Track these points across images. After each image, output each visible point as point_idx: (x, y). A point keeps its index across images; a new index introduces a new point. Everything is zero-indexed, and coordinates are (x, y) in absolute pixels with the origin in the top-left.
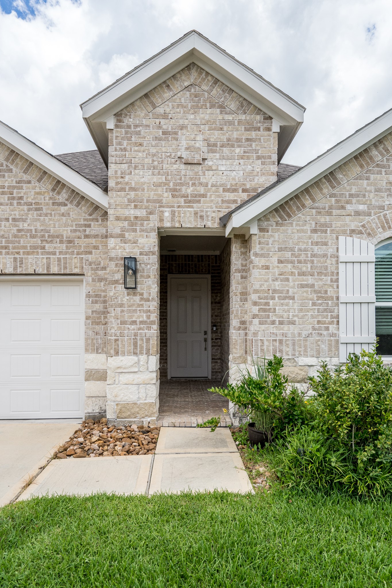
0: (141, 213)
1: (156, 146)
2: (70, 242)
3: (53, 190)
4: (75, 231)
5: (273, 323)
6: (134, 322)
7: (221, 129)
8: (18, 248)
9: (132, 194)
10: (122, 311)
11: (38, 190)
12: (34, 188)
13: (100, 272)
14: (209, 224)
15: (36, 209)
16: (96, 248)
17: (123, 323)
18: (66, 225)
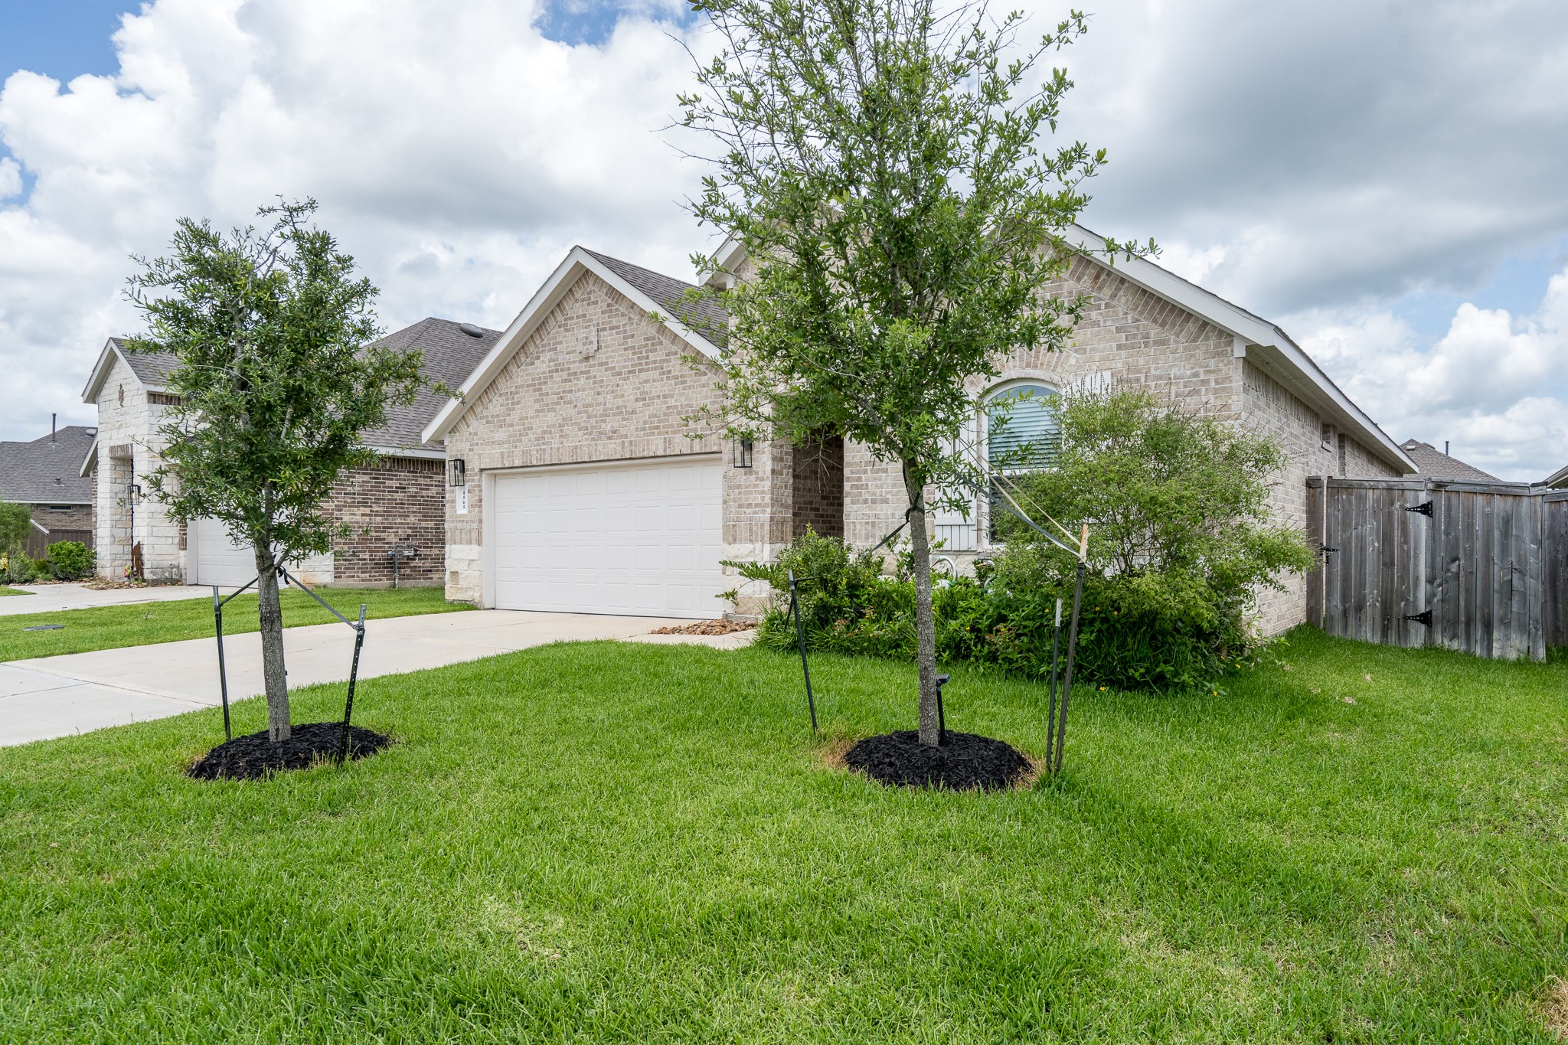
4: (714, 402)
6: (750, 505)
8: (667, 426)
15: (682, 383)
17: (740, 506)
18: (706, 397)
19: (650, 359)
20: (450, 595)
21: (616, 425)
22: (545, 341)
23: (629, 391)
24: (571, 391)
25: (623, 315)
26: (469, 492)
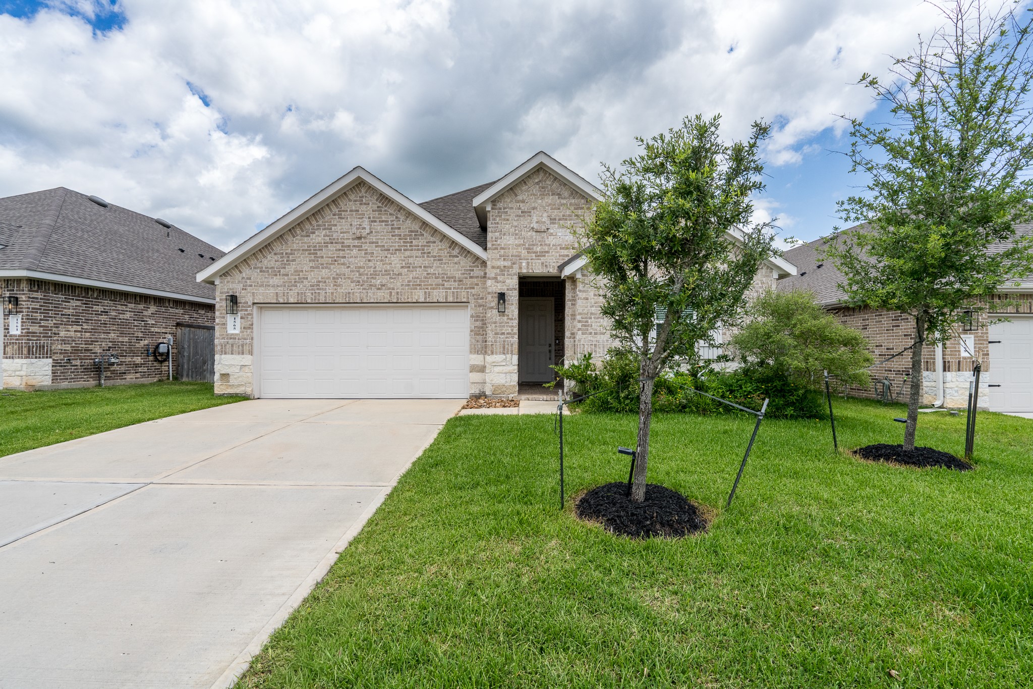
0: (506, 264)
1: (518, 220)
2: (460, 281)
3: (450, 247)
4: (464, 274)
5: (591, 333)
6: (503, 334)
7: (559, 209)
8: (427, 285)
9: (502, 251)
10: (496, 326)
11: (440, 247)
12: (438, 246)
13: (479, 301)
14: (551, 270)
15: (439, 260)
16: (477, 285)
17: (496, 334)
18: (458, 270)
19: (414, 244)
20: (219, 389)
21: (384, 282)
22: (320, 222)
23: (396, 262)
24: (345, 257)
25: (391, 214)
26: (242, 318)
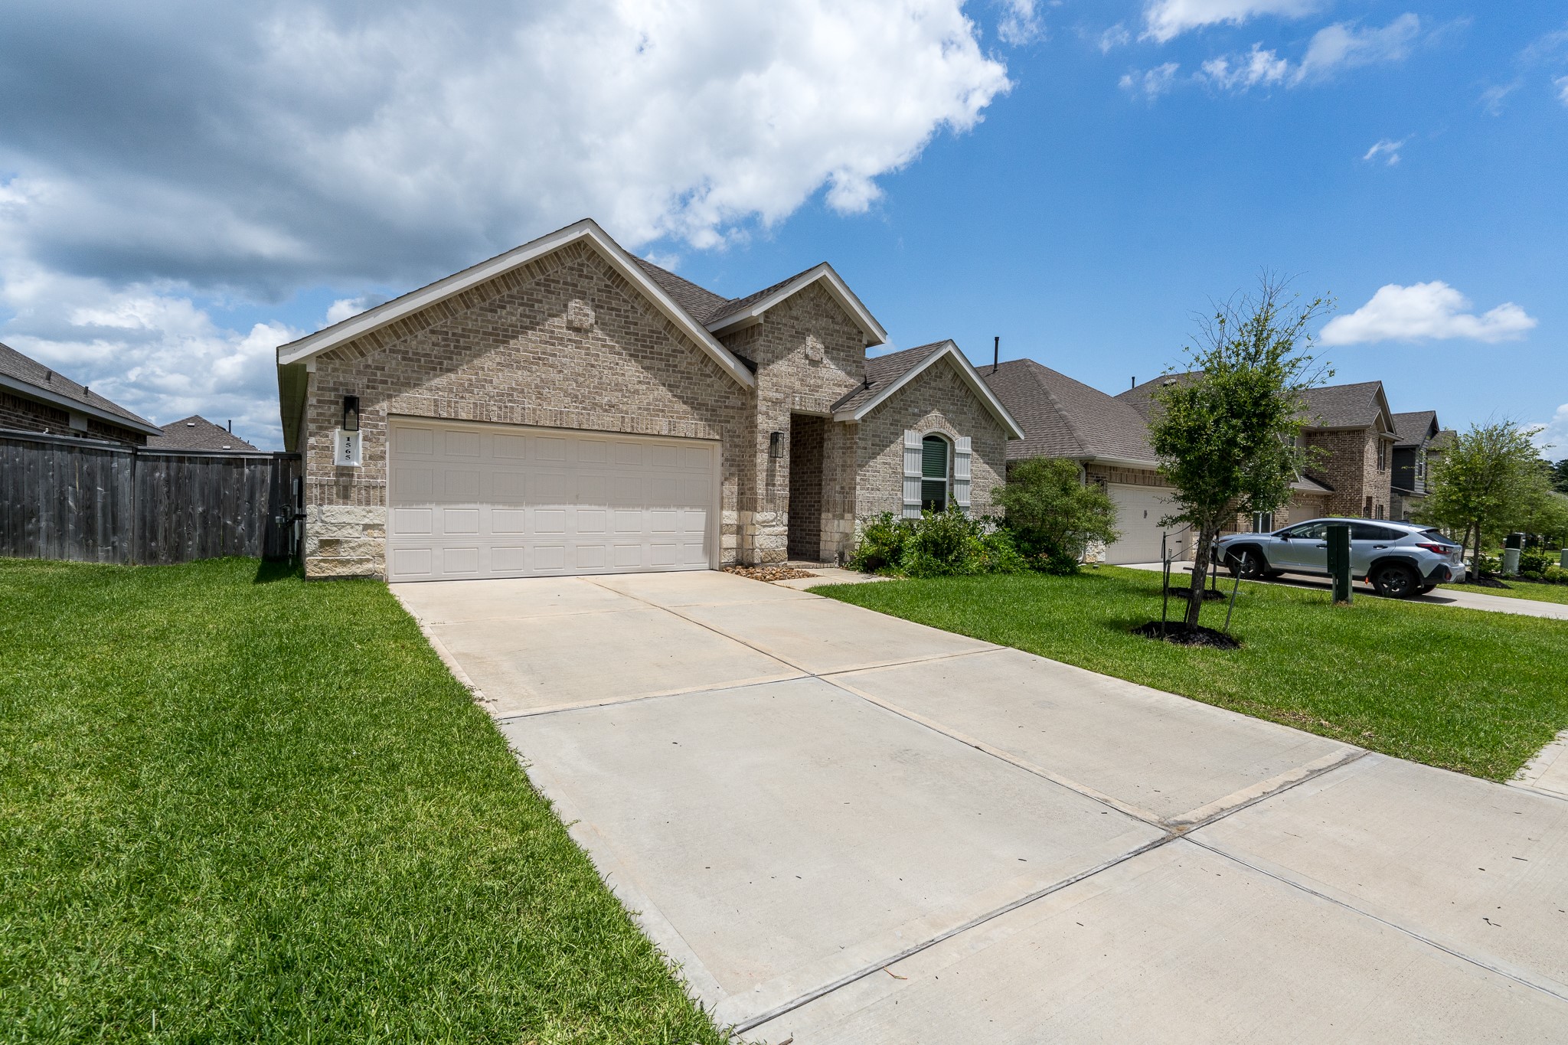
0: (780, 396)
1: (791, 341)
2: (714, 410)
3: (702, 362)
4: (717, 401)
7: (832, 335)
8: (672, 412)
9: (775, 380)
10: (767, 475)
11: (689, 360)
12: (686, 358)
13: (735, 440)
14: (824, 410)
15: (688, 378)
16: (733, 417)
18: (711, 395)
19: (655, 350)
20: (314, 567)
21: (614, 401)
22: (515, 291)
23: (630, 373)
24: (555, 355)
25: (624, 301)
26: (365, 439)
